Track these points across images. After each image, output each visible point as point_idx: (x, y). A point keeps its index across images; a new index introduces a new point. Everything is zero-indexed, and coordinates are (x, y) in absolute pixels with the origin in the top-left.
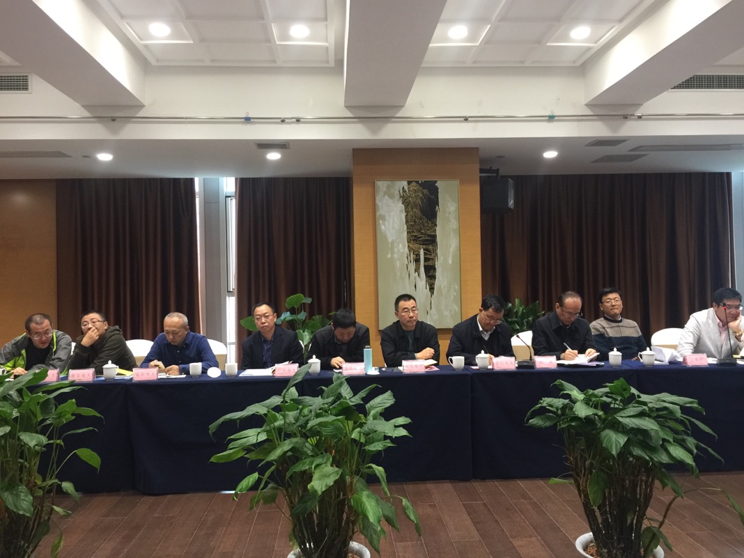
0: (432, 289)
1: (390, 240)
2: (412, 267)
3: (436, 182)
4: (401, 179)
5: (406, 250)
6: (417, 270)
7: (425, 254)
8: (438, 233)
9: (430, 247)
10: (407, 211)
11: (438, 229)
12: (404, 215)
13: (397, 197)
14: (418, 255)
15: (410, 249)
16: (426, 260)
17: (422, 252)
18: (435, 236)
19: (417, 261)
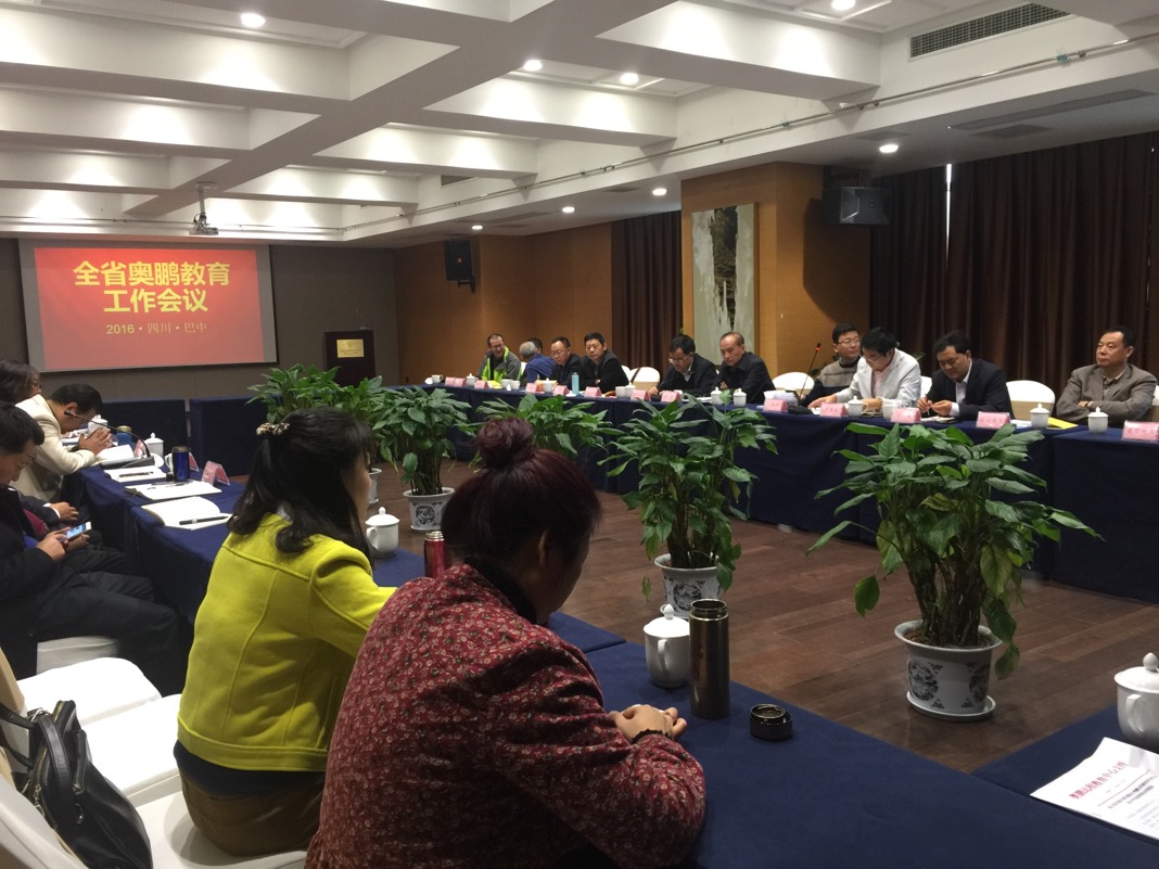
0: (732, 324)
1: (702, 273)
2: (718, 300)
3: (735, 207)
4: (709, 209)
5: (713, 283)
6: (721, 304)
7: (727, 287)
8: (737, 263)
9: (731, 279)
10: (714, 242)
11: (737, 258)
12: (712, 245)
13: (707, 227)
14: (722, 288)
15: (716, 281)
16: (728, 292)
17: (725, 284)
18: (734, 267)
19: (721, 294)
